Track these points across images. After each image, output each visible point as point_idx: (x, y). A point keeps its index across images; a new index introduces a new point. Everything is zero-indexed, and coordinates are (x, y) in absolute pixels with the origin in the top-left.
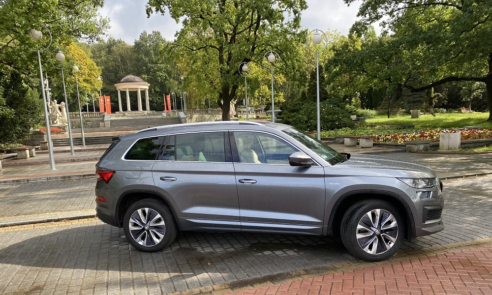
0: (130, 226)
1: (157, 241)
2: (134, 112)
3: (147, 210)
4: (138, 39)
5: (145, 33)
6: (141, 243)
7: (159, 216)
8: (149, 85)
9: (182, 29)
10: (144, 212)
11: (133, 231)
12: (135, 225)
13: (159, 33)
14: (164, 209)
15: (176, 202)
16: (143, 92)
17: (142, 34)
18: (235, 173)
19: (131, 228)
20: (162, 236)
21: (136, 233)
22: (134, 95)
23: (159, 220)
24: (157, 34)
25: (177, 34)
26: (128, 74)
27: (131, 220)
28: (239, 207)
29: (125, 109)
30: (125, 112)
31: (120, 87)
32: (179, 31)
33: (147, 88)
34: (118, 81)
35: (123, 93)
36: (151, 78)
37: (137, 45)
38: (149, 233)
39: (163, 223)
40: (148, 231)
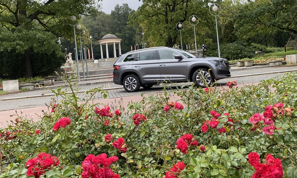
0: (125, 84)
1: (134, 88)
2: (111, 59)
3: (131, 78)
4: (114, 10)
5: (118, 5)
6: (129, 89)
7: (135, 79)
8: (121, 40)
9: (142, 5)
10: (130, 79)
11: (126, 85)
12: (127, 83)
13: (127, 5)
14: (136, 77)
15: (140, 74)
16: (117, 45)
17: (116, 6)
18: (159, 63)
19: (126, 84)
20: (136, 86)
21: (127, 86)
22: (111, 47)
23: (135, 81)
24: (126, 5)
25: (139, 8)
26: (108, 33)
27: (126, 82)
28: (160, 74)
29: (105, 57)
30: (105, 59)
31: (102, 42)
32: (141, 6)
33: (120, 42)
34: (100, 38)
35: (104, 46)
36: (122, 35)
37: (113, 13)
38: (131, 86)
39: (136, 82)
40: (131, 85)
